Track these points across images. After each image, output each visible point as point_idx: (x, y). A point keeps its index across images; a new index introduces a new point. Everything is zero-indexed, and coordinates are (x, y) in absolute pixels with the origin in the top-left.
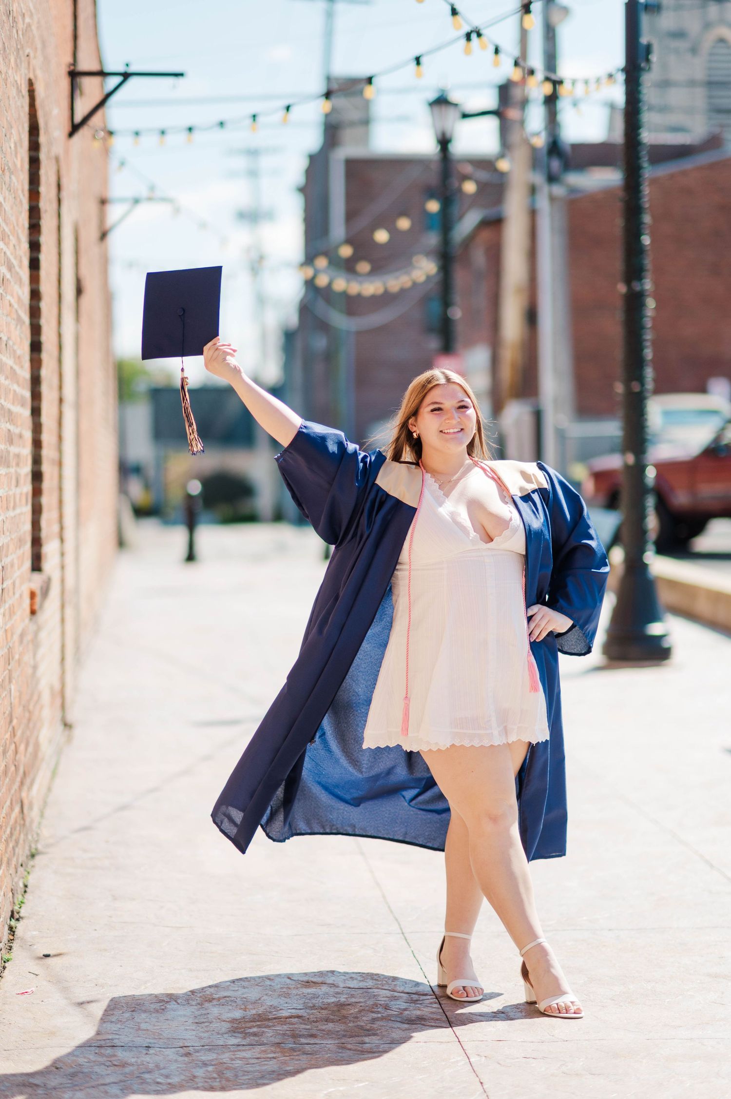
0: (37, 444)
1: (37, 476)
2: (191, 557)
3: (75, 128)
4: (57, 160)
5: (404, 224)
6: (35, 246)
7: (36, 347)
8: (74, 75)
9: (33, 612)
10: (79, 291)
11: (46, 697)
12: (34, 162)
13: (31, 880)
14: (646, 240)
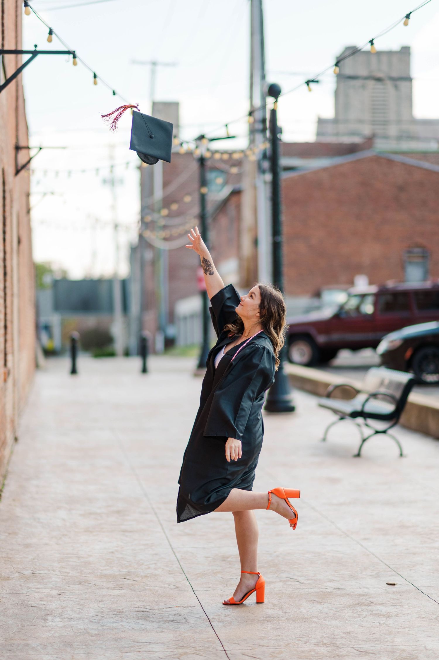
0: (5, 314)
1: (6, 327)
2: (74, 371)
3: (17, 172)
4: (11, 191)
5: (174, 207)
6: (4, 232)
7: (5, 274)
8: (18, 148)
9: (5, 381)
10: (19, 242)
11: (8, 419)
12: (4, 198)
13: (6, 482)
14: (283, 218)
